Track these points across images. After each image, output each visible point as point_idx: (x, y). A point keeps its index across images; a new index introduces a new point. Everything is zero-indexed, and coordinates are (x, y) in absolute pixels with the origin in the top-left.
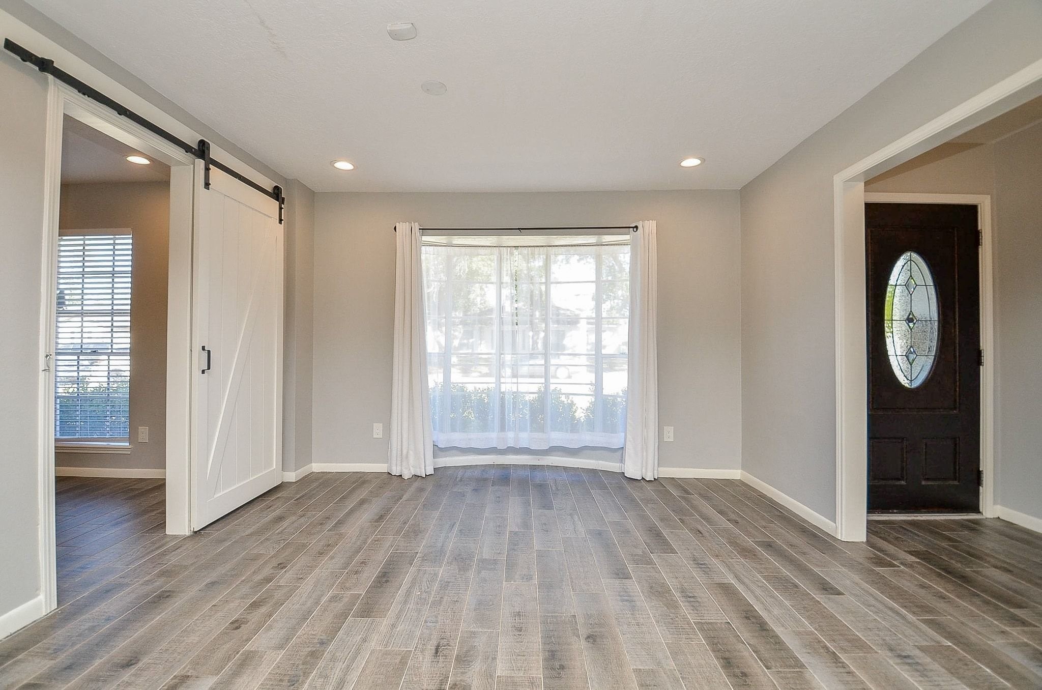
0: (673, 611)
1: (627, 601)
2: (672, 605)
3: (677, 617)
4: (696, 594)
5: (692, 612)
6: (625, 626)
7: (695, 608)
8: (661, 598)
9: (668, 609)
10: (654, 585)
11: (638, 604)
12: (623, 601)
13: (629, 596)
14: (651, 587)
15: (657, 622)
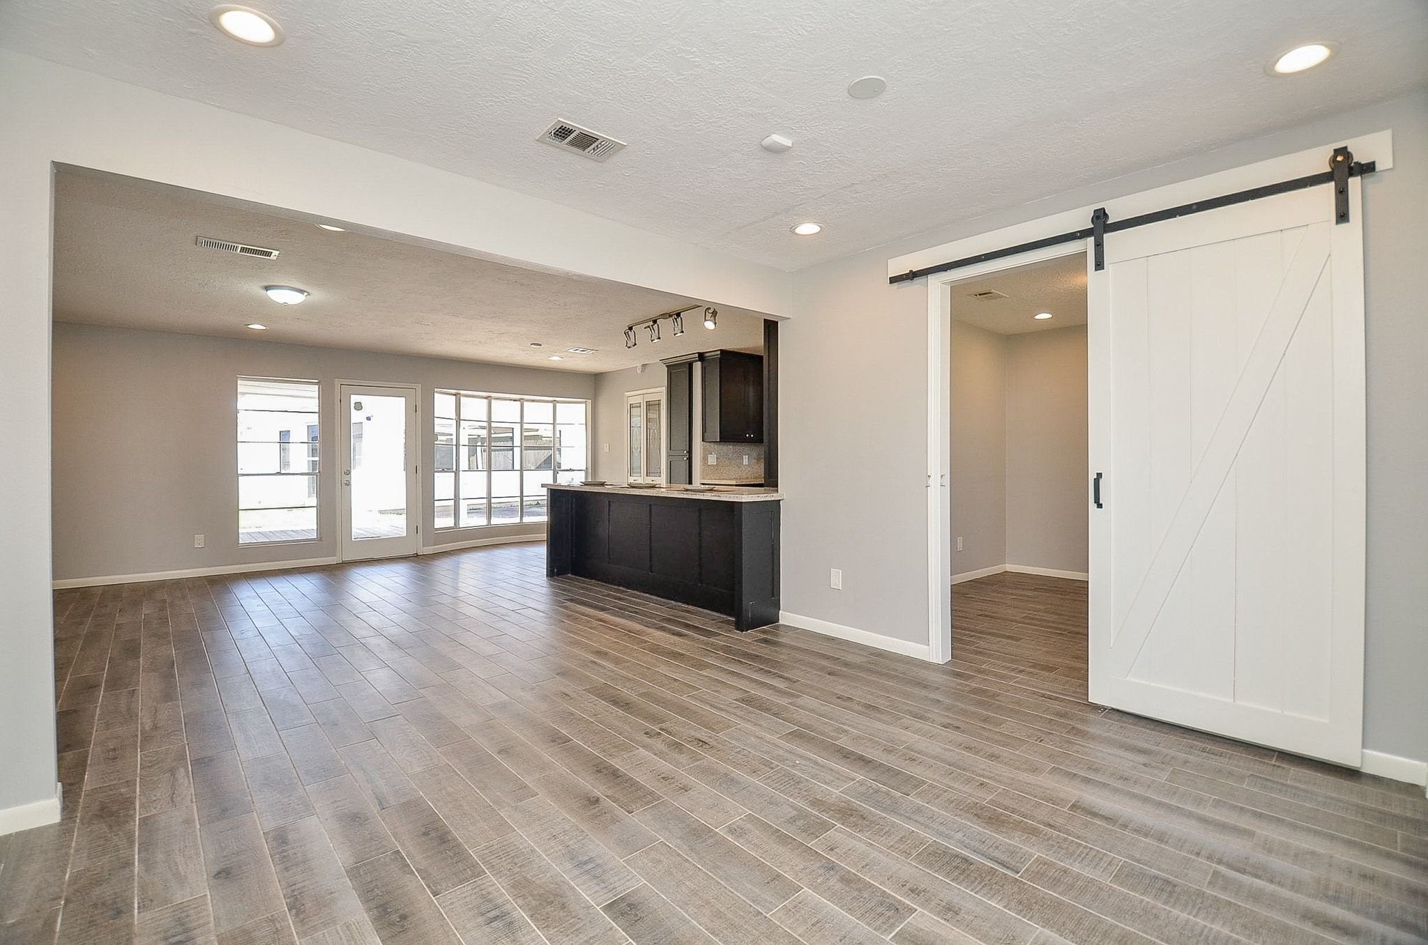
0: (518, 878)
1: (586, 863)
2: (521, 887)
3: (509, 871)
4: (487, 929)
5: (491, 889)
6: (567, 827)
7: (486, 898)
8: (542, 891)
9: (525, 878)
10: (562, 914)
11: (569, 866)
12: (591, 860)
13: (587, 872)
14: (563, 907)
15: (533, 851)
